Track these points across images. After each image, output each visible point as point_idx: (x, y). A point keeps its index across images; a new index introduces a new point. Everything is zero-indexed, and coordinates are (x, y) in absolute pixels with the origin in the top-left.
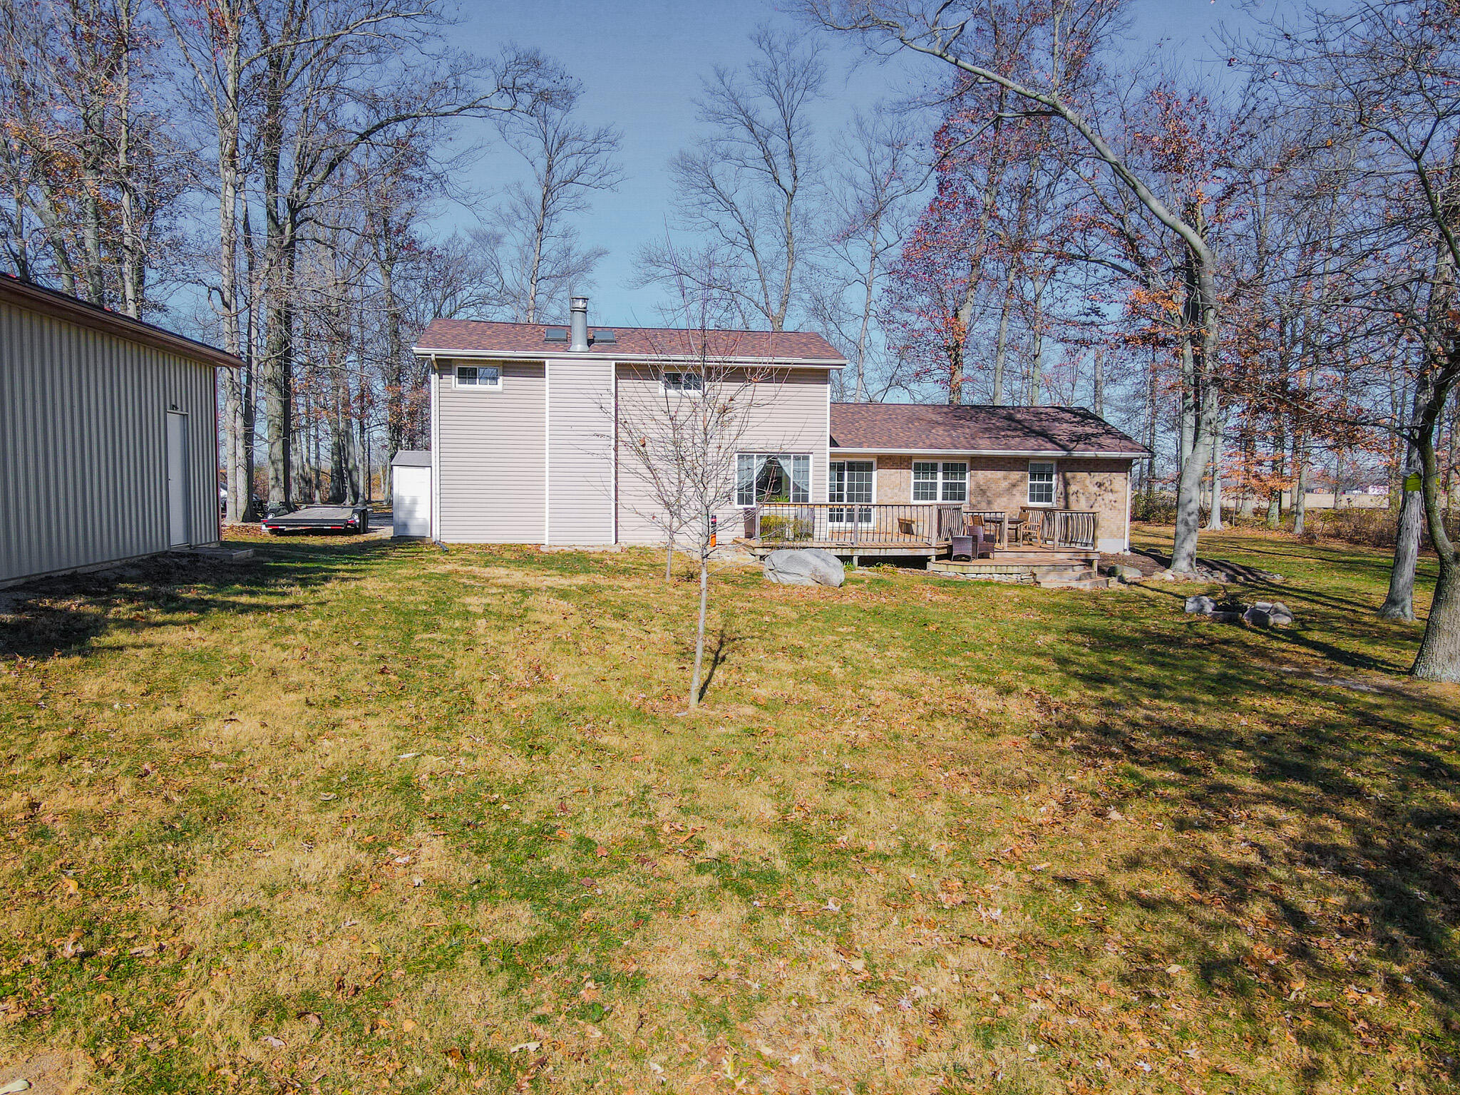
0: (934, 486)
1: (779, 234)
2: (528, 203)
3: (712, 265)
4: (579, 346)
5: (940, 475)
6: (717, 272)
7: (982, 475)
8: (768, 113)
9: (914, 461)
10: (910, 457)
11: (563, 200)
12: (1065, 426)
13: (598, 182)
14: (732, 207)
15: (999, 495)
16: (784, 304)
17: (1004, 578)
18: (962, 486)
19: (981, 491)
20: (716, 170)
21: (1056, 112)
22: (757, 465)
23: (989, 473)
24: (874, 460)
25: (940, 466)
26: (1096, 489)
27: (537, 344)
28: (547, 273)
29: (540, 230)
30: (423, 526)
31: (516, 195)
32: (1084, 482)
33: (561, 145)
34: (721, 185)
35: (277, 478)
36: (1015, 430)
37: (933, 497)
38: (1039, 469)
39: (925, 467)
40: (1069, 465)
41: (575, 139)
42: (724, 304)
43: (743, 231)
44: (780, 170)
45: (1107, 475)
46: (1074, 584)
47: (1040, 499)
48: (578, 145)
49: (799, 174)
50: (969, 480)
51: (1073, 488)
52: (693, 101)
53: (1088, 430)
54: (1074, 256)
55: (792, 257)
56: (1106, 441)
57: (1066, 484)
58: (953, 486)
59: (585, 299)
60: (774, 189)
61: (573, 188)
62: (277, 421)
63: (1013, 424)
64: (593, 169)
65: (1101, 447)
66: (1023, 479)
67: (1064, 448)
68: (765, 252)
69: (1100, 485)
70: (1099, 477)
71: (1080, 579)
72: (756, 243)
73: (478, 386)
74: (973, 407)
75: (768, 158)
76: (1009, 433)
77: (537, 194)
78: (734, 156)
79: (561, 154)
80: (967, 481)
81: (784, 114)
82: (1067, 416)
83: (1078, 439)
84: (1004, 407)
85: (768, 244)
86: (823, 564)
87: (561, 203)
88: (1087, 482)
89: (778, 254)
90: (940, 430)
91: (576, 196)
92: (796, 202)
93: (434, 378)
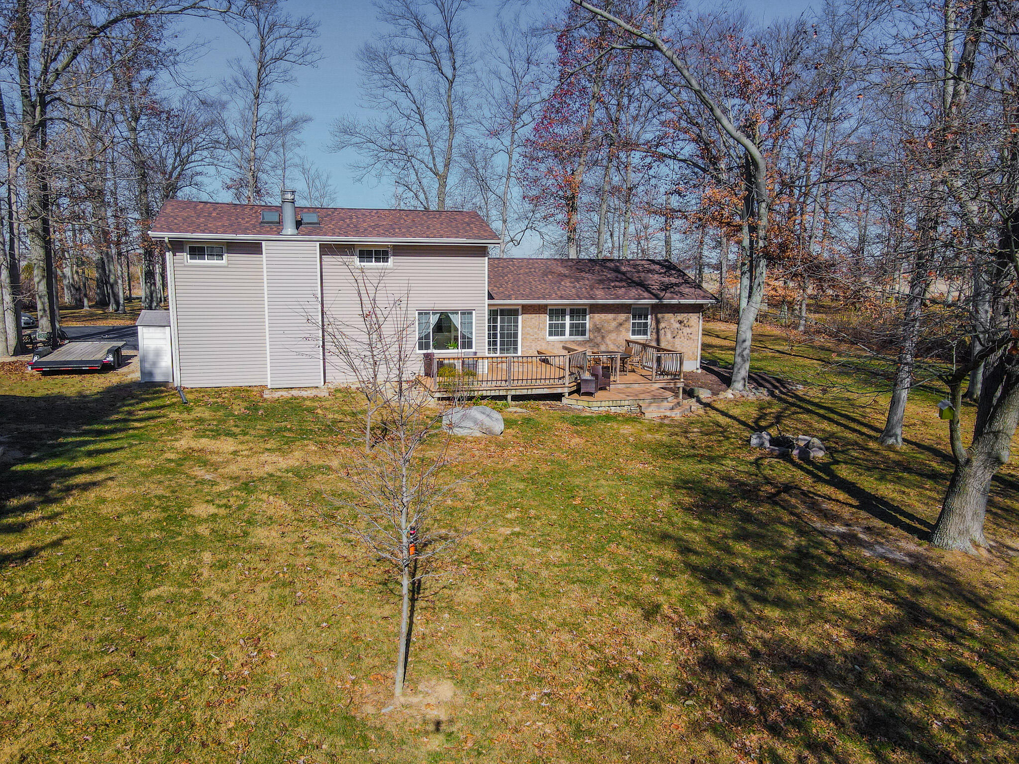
0: (563, 326)
1: (442, 111)
2: (246, 75)
3: (391, 133)
4: (289, 229)
5: (568, 317)
6: (396, 139)
7: (597, 317)
8: (433, 18)
9: (549, 308)
10: (546, 306)
11: (275, 73)
12: (656, 276)
13: (301, 60)
14: (406, 89)
15: (610, 332)
16: (447, 166)
17: (618, 410)
18: (584, 325)
19: (597, 329)
20: (394, 60)
21: (655, 47)
22: (433, 320)
23: (603, 316)
24: (520, 308)
25: (568, 311)
26: (678, 325)
27: (254, 226)
28: (263, 131)
29: (257, 98)
30: (165, 374)
31: (236, 68)
32: (670, 320)
33: (271, 29)
34: (399, 73)
35: (45, 310)
36: (621, 280)
37: (563, 333)
38: (639, 312)
39: (557, 312)
40: (660, 309)
41: (283, 26)
42: (402, 164)
43: (415, 109)
44: (443, 62)
45: (685, 315)
46: (668, 413)
47: (639, 333)
48: (285, 31)
49: (457, 65)
50: (589, 321)
51: (662, 325)
52: (375, 4)
53: (673, 280)
54: (665, 156)
55: (452, 129)
56: (686, 290)
57: (658, 322)
58: (577, 326)
59: (293, 192)
60: (437, 76)
61: (282, 64)
62: (42, 264)
63: (619, 276)
64: (297, 50)
65: (682, 295)
66: (627, 320)
67: (656, 297)
68: (432, 125)
69: (681, 322)
70: (680, 317)
71: (672, 409)
72: (426, 118)
73: (206, 262)
74: (590, 260)
75: (433, 53)
76: (617, 283)
77: (254, 68)
78: (407, 51)
79: (271, 38)
80: (587, 322)
81: (445, 18)
82: (657, 267)
83: (666, 288)
84: (612, 260)
85: (435, 119)
86: (488, 419)
87: (273, 76)
88: (672, 321)
89: (442, 127)
90: (567, 283)
91: (285, 72)
92: (456, 86)
93: (169, 255)
